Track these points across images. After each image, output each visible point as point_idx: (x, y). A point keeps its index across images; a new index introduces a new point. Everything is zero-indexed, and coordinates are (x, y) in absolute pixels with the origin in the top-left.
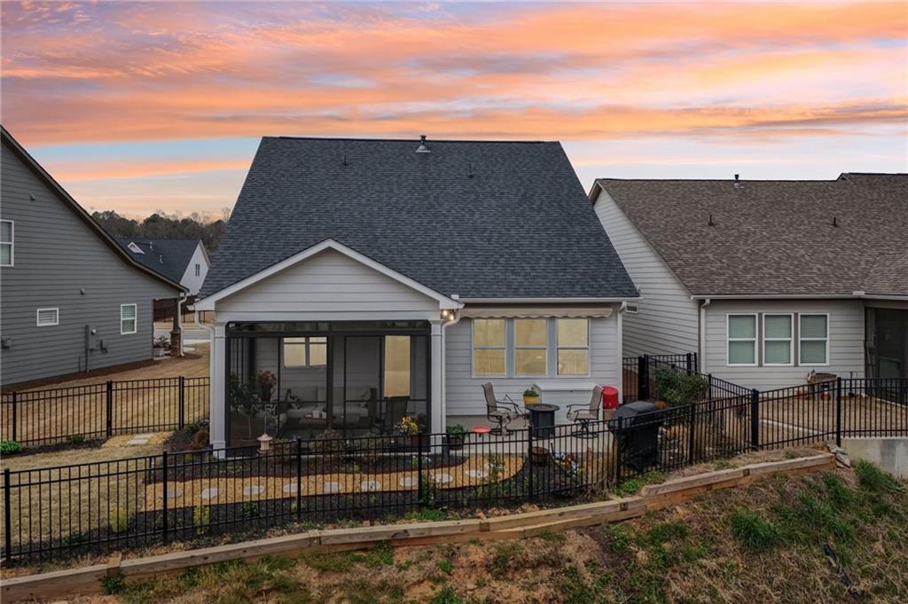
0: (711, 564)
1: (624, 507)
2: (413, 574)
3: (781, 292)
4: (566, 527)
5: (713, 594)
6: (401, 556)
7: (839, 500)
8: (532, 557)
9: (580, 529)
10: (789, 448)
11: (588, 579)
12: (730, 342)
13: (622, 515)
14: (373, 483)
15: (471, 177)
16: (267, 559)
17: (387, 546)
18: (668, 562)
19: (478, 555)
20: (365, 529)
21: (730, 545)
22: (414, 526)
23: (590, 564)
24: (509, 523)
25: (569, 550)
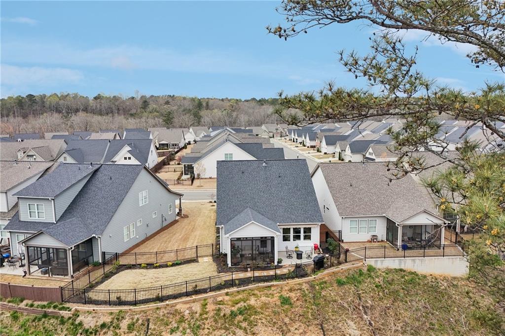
0: (331, 289)
1: (315, 278)
2: (275, 292)
3: (364, 215)
4: (303, 283)
5: (330, 294)
6: (273, 288)
7: (361, 274)
8: (297, 289)
9: (306, 283)
10: (353, 262)
11: (307, 292)
12: (350, 228)
13: (314, 279)
14: (265, 273)
15: (280, 177)
16: (250, 290)
17: (270, 287)
18: (322, 288)
19: (287, 288)
20: (266, 284)
21: (335, 285)
22: (274, 283)
23: (307, 289)
24: (292, 282)
25: (303, 287)
